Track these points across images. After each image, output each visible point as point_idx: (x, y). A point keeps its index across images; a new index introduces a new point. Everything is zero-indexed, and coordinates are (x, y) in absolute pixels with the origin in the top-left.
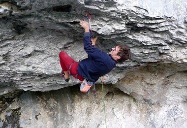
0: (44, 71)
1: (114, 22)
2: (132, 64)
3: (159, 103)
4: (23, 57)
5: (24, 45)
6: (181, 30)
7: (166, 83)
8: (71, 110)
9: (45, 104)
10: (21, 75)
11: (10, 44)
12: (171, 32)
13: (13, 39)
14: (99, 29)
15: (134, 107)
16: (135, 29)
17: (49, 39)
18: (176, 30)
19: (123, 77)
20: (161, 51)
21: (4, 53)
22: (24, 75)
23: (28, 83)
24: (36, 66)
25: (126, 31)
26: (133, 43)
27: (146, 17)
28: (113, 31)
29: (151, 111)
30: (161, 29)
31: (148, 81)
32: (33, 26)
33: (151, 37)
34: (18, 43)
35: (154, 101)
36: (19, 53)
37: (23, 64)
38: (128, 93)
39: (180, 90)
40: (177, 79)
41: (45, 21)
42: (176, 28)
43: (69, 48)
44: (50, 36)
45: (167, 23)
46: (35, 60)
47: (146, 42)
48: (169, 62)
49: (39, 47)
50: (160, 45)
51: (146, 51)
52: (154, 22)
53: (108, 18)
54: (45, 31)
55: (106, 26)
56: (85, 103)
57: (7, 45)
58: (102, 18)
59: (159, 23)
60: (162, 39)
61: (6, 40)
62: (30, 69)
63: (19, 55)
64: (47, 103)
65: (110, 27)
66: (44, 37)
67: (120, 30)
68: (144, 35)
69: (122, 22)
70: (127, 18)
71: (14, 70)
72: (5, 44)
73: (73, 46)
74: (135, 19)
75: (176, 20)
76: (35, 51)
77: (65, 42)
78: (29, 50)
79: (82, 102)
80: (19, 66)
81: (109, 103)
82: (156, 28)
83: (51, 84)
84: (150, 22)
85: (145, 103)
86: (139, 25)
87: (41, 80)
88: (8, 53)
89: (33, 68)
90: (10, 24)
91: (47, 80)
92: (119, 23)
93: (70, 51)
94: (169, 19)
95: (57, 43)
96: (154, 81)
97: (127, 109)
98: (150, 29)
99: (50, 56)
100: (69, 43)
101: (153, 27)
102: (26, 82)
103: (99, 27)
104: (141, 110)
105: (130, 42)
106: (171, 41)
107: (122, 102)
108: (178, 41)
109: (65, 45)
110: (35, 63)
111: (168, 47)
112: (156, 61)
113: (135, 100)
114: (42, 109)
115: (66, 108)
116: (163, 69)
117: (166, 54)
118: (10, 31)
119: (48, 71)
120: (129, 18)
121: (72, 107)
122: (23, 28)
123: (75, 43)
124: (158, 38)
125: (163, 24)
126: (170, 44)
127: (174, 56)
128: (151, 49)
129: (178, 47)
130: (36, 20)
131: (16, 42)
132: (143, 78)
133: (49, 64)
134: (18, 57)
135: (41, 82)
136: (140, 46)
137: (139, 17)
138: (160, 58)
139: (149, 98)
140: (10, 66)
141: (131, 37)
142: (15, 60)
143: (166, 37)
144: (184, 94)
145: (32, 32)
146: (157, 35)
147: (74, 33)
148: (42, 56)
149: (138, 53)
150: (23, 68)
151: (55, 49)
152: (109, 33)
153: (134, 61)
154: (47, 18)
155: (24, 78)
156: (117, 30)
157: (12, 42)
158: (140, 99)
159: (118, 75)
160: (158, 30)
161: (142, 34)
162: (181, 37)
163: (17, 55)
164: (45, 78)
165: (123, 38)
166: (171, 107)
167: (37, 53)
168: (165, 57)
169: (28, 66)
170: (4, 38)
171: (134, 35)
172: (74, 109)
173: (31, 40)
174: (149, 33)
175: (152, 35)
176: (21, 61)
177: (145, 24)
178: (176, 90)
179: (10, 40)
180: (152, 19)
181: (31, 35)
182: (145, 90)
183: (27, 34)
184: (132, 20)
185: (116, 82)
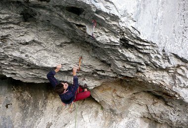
0: (35, 62)
1: (112, 35)
2: (112, 75)
3: (122, 115)
4: (21, 43)
5: (26, 33)
6: (159, 56)
7: (132, 99)
8: (43, 106)
9: (19, 95)
10: (11, 60)
11: (13, 27)
12: (152, 55)
13: (18, 24)
14: (98, 36)
15: (100, 114)
16: (126, 45)
17: (50, 34)
18: (156, 55)
19: (99, 85)
20: (139, 69)
21: (4, 34)
22: (15, 60)
23: (14, 69)
24: (30, 55)
25: (119, 44)
26: (120, 57)
27: (138, 37)
28: (109, 42)
29: (114, 121)
30: (145, 51)
31: (118, 93)
32: (41, 18)
33: (135, 55)
34: (21, 29)
35: (118, 112)
36: (18, 39)
37: (18, 49)
38: (98, 101)
39: (141, 107)
40: (141, 97)
41: (55, 17)
42: (155, 53)
43: (64, 47)
44: (52, 31)
45: (151, 48)
46: (30, 49)
47: (130, 58)
48: (142, 80)
49: (39, 39)
50: (140, 64)
51: (128, 66)
52: (142, 43)
53: (108, 29)
54: (49, 25)
55: (105, 36)
56: (58, 102)
57: (9, 28)
58: (104, 28)
59: (145, 46)
60: (143, 59)
61: (10, 23)
62: (23, 56)
63: (17, 41)
64: (21, 95)
65: (107, 38)
66: (47, 31)
67: (114, 42)
68: (131, 52)
69: (118, 36)
70: (123, 34)
71: (6, 53)
72: (8, 27)
73: (68, 46)
74: (129, 37)
75: (158, 47)
76: (34, 41)
77: (63, 41)
78: (28, 38)
79: (55, 101)
80: (13, 51)
81: (80, 107)
82: (142, 49)
83: (35, 76)
84: (139, 42)
85: (110, 113)
86: (130, 43)
87: (28, 69)
88: (7, 36)
89: (26, 56)
90: (21, 9)
91: (34, 71)
92: (115, 36)
93: (64, 50)
94: (153, 45)
95: (56, 40)
96: (123, 95)
97: (94, 114)
98: (136, 49)
99: (45, 50)
100: (66, 43)
101: (140, 47)
102: (12, 68)
103: (99, 35)
104: (106, 118)
105: (118, 55)
106: (149, 62)
107: (91, 108)
108: (154, 64)
109: (62, 43)
110: (29, 52)
111: (145, 67)
112: (132, 77)
113: (102, 108)
114: (15, 99)
115: (38, 103)
116: (133, 86)
117: (142, 73)
118: (19, 15)
119: (39, 63)
120: (125, 34)
121: (45, 104)
122: (31, 17)
123: (71, 44)
124: (140, 58)
125: (148, 47)
126: (147, 65)
127: (147, 76)
128: (132, 65)
129: (152, 70)
130: (48, 13)
131: (19, 27)
132: (115, 90)
133: (42, 56)
134: (15, 42)
135: (27, 72)
136: (124, 61)
137: (132, 36)
138: (136, 75)
139: (115, 108)
140: (4, 48)
141: (120, 51)
142: (12, 44)
143: (146, 58)
144: (143, 111)
145: (37, 23)
146: (140, 55)
147: (74, 35)
148: (38, 48)
149: (121, 66)
150: (16, 54)
151: (51, 44)
152: (105, 42)
153: (114, 73)
154: (58, 14)
155: (13, 63)
156: (112, 42)
157: (16, 27)
158: (107, 108)
159: (96, 82)
160: (142, 51)
161: (129, 51)
162: (157, 62)
163: (15, 40)
164: (32, 68)
165: (113, 50)
166: (131, 119)
167: (35, 44)
168: (140, 74)
169: (22, 53)
170: (10, 20)
171: (123, 50)
172: (46, 106)
173: (33, 30)
174: (135, 51)
175: (137, 54)
176: (17, 47)
177: (135, 43)
178: (138, 106)
179: (14, 24)
180: (141, 40)
181: (35, 25)
182: (113, 101)
183: (33, 23)
184: (126, 37)
185: (93, 88)
